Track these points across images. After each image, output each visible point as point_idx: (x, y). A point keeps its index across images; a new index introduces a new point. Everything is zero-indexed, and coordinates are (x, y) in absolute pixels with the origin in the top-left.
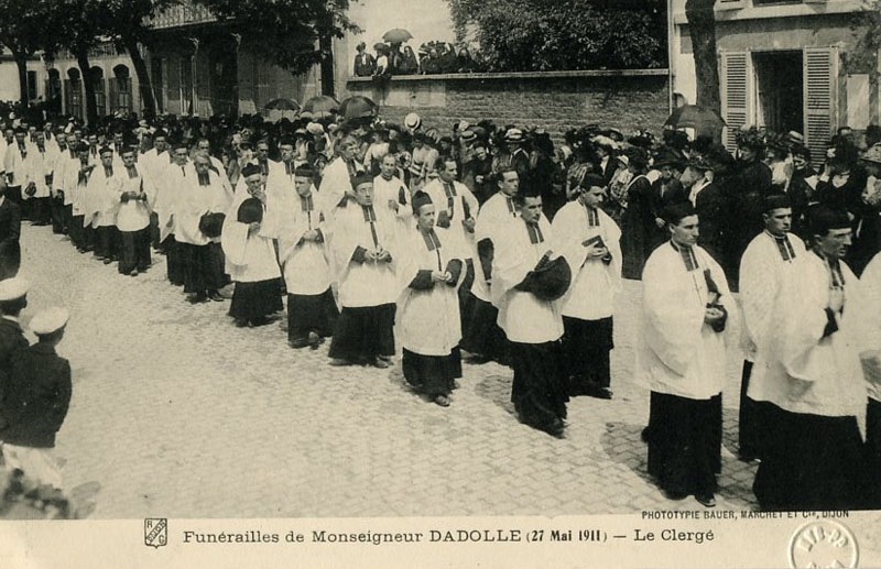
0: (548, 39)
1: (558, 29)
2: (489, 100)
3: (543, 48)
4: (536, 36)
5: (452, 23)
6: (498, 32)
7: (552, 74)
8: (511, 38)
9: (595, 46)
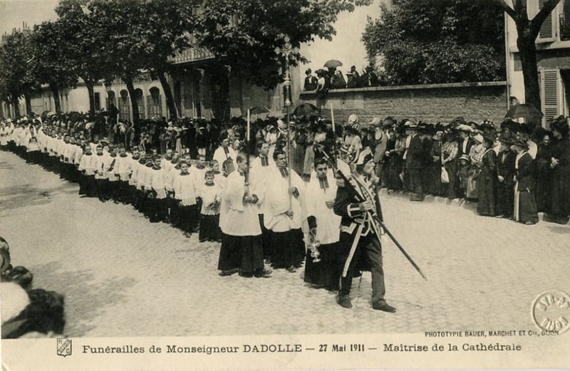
0: (429, 64)
1: (434, 57)
2: (392, 103)
3: (425, 69)
4: (421, 62)
5: (366, 55)
6: (397, 60)
7: (431, 86)
8: (404, 64)
9: (459, 68)
